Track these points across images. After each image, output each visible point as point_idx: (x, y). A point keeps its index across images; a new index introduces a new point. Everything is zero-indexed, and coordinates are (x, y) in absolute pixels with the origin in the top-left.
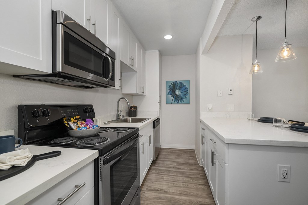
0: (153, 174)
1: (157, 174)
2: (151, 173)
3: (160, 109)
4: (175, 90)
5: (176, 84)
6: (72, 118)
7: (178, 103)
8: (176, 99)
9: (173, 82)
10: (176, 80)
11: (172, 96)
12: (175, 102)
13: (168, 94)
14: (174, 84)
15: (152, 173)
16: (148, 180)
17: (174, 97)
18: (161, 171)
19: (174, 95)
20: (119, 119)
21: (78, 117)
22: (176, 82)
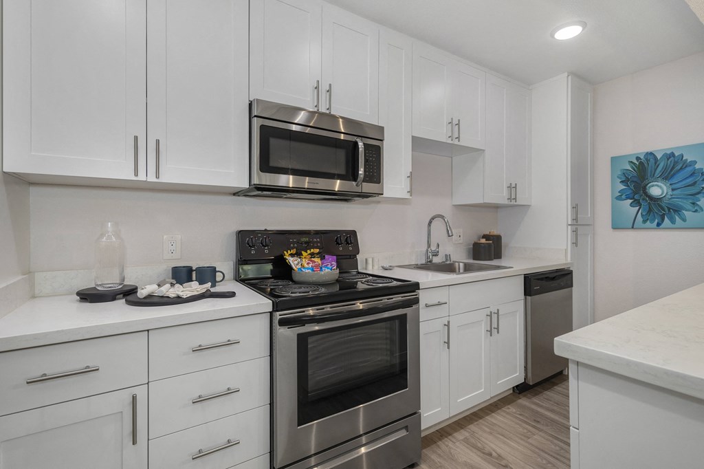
0: (508, 416)
1: (521, 420)
2: (505, 412)
3: (575, 244)
4: (646, 182)
5: (652, 161)
6: (303, 252)
7: (658, 225)
8: (650, 211)
9: (638, 158)
10: (649, 150)
11: (636, 203)
12: (644, 222)
13: (619, 198)
14: (641, 163)
15: (508, 413)
16: (483, 422)
17: (640, 205)
18: (539, 420)
19: (643, 199)
20: (430, 261)
21: (317, 251)
22: (649, 157)
